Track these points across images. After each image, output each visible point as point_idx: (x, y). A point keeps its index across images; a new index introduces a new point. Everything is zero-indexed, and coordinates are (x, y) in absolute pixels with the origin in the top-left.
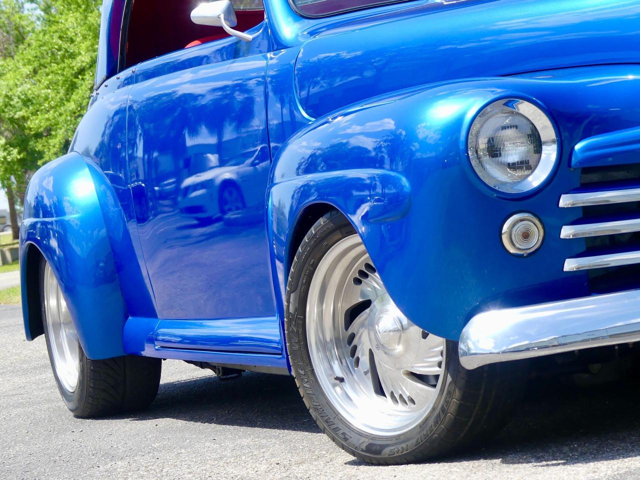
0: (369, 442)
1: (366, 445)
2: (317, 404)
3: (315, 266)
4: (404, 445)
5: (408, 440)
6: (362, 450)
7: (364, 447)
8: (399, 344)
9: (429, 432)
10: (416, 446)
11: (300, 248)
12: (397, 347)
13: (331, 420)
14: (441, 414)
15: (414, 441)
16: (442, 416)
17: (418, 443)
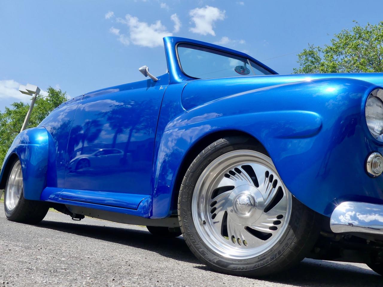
0: (219, 259)
1: (217, 260)
2: (190, 232)
3: (210, 162)
4: (244, 266)
5: (248, 264)
6: (214, 263)
7: (215, 261)
8: (249, 212)
9: (265, 263)
10: (253, 268)
11: (203, 151)
12: (247, 213)
13: (196, 242)
14: (277, 254)
15: (253, 265)
16: (278, 256)
17: (255, 267)
